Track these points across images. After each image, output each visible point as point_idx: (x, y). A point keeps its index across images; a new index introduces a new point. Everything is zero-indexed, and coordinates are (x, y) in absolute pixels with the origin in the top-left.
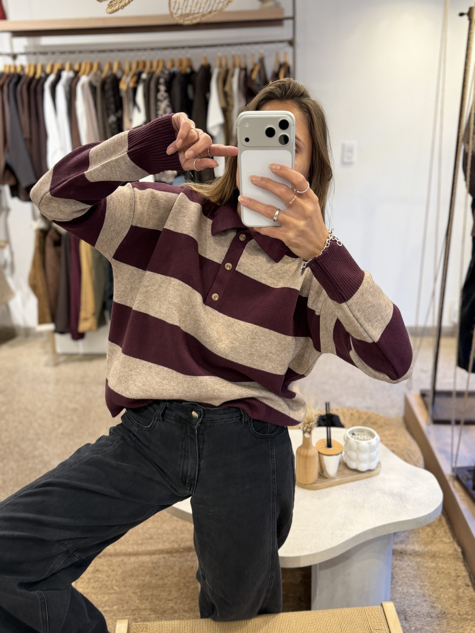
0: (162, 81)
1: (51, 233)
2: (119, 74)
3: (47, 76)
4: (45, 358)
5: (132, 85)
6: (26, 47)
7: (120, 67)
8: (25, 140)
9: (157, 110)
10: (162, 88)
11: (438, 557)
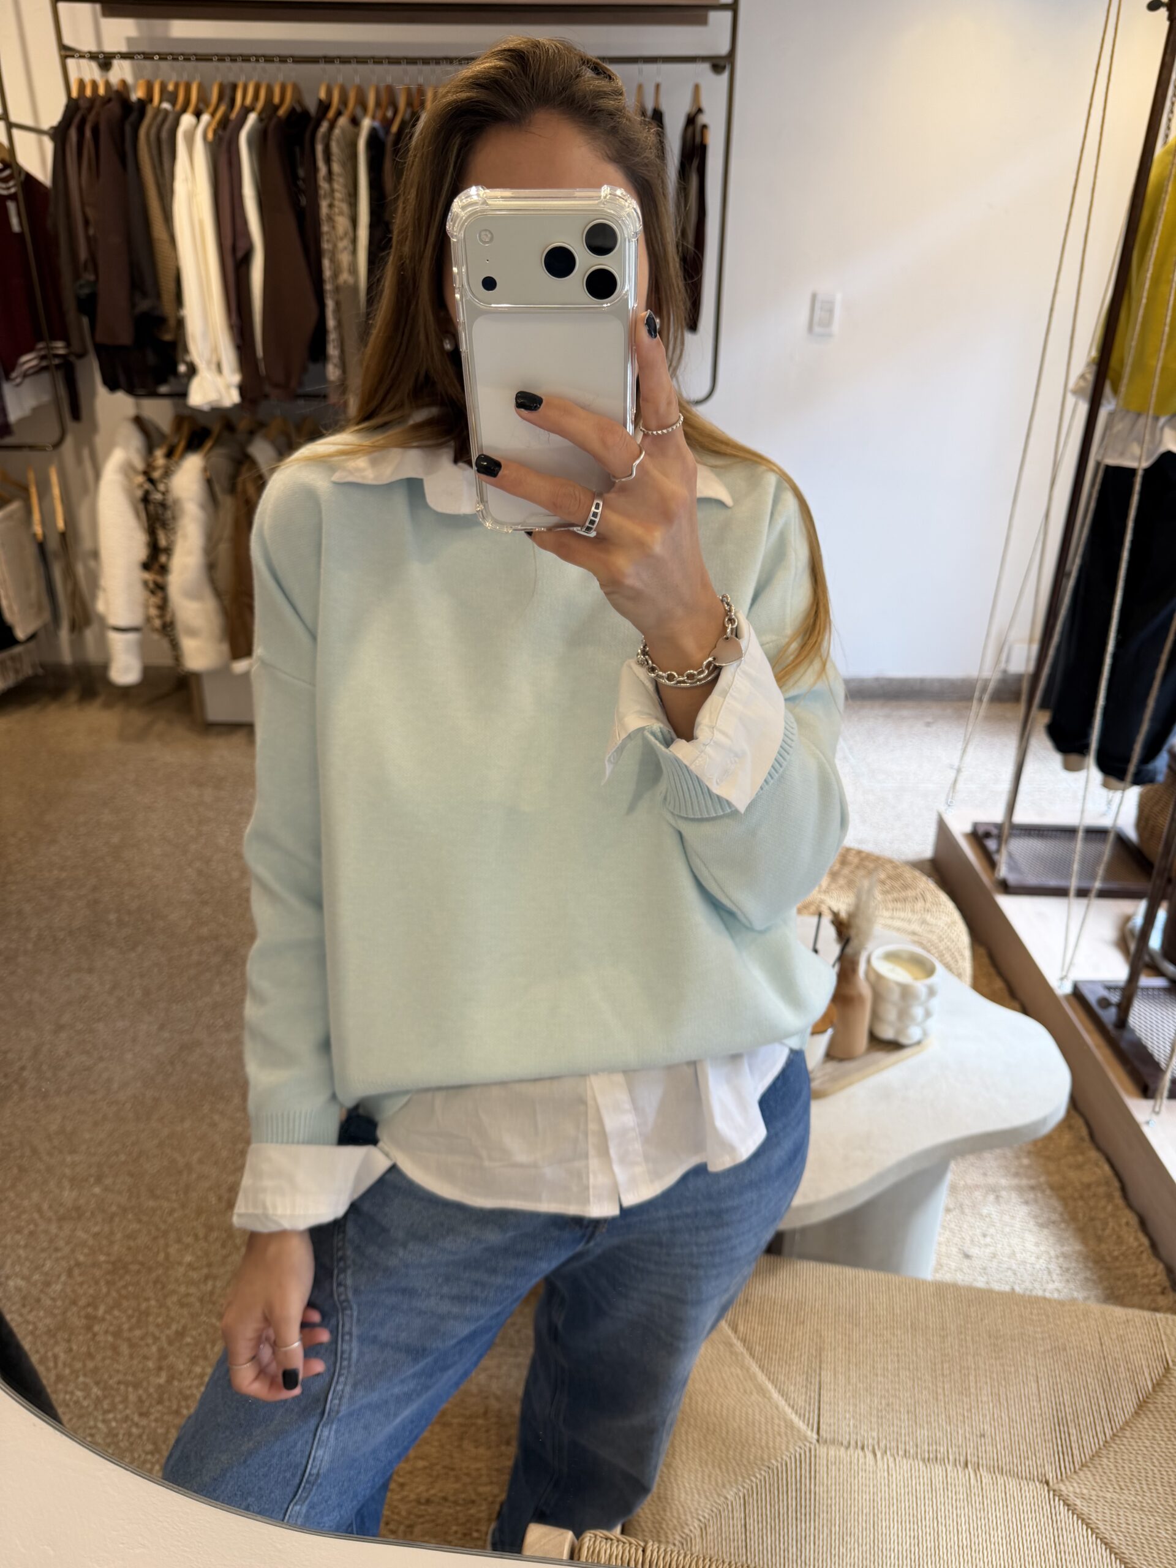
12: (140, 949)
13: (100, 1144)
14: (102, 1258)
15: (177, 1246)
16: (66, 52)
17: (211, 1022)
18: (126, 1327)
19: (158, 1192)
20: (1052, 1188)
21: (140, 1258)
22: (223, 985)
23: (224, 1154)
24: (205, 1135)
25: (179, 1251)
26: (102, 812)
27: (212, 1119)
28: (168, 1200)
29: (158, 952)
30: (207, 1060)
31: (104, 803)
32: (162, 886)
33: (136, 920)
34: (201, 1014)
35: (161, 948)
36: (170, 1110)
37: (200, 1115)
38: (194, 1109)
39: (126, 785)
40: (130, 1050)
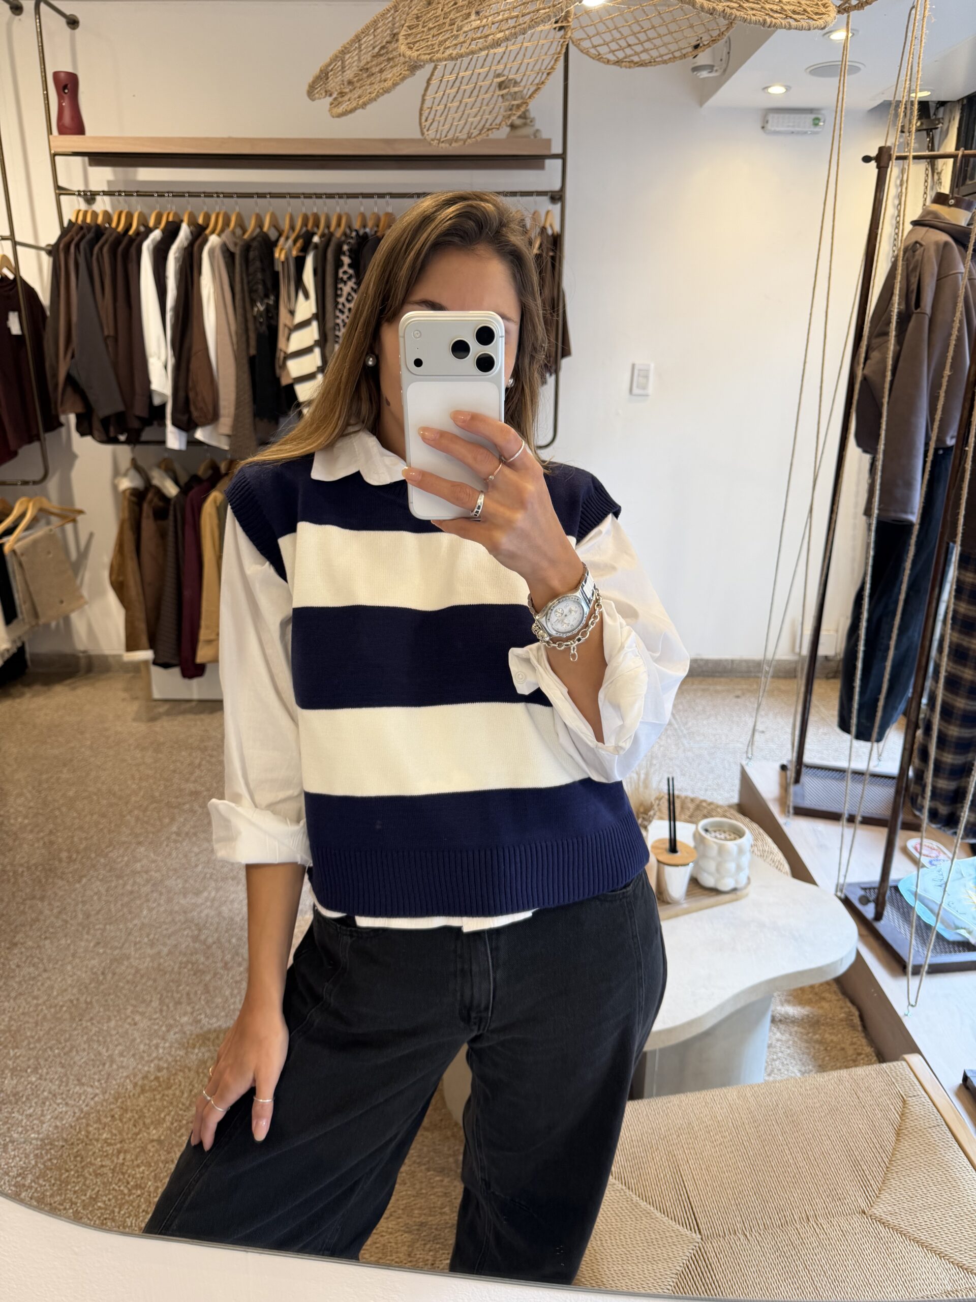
0: (345, 248)
1: (150, 496)
2: (273, 235)
3: (149, 231)
4: (133, 708)
5: (295, 253)
6: (109, 182)
7: (275, 225)
8: (106, 338)
9: (337, 296)
10: (346, 260)
11: (823, 1025)
12: (84, 880)
13: (39, 1040)
14: (33, 1136)
15: (95, 1126)
16: (60, 191)
17: (138, 939)
18: (48, 1194)
19: (84, 1080)
21: (65, 1136)
22: (151, 910)
23: (142, 1047)
24: (126, 1032)
25: (98, 1129)
26: (61, 772)
27: (133, 1019)
28: (92, 1086)
29: (98, 883)
30: (133, 971)
31: (65, 765)
32: (105, 831)
33: (82, 858)
34: (130, 934)
35: (101, 880)
36: (99, 1012)
37: (123, 1016)
38: (118, 1011)
39: (83, 749)
40: (70, 963)
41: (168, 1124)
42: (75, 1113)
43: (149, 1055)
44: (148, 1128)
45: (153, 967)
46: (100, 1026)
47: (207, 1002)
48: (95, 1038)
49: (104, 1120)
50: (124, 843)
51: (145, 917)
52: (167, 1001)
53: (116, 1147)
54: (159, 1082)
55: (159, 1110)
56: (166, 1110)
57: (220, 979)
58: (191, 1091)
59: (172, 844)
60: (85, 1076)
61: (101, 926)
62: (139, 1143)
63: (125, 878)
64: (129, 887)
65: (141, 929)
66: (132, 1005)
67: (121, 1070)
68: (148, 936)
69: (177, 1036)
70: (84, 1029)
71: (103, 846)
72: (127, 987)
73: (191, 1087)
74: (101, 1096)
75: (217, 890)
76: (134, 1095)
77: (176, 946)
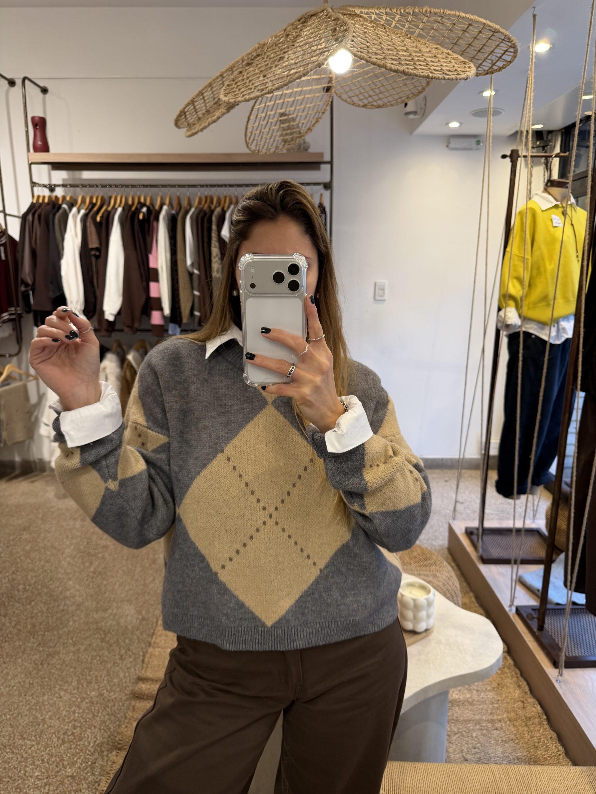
6: (64, 179)
12: (33, 603)
15: (31, 767)
16: (33, 184)
17: (65, 641)
19: (25, 736)
20: (510, 720)
21: (10, 774)
22: (74, 622)
23: (64, 713)
24: (55, 703)
25: (32, 769)
26: (23, 534)
27: (59, 694)
28: (30, 740)
29: (42, 605)
30: (61, 663)
31: (25, 529)
32: (48, 571)
33: (33, 588)
34: (60, 638)
35: (44, 603)
36: (38, 689)
37: (53, 692)
38: (50, 689)
39: (37, 520)
40: (21, 657)
41: (79, 765)
42: (17, 758)
43: (69, 718)
44: (66, 768)
45: (74, 660)
46: (38, 699)
47: (108, 681)
48: (34, 707)
49: (37, 763)
50: (59, 579)
51: (71, 626)
52: (82, 681)
53: (43, 781)
54: (74, 736)
55: (74, 755)
56: (78, 755)
57: (117, 666)
58: (95, 742)
59: (90, 579)
60: (26, 733)
61: (42, 633)
62: (59, 778)
63: (60, 602)
64: (61, 607)
65: (68, 634)
66: (60, 685)
67: (50, 729)
68: (72, 638)
69: (88, 705)
70: (27, 701)
71: (46, 581)
72: (56, 673)
73: (95, 739)
74: (36, 746)
75: (118, 608)
76: (57, 745)
77: (90, 645)
